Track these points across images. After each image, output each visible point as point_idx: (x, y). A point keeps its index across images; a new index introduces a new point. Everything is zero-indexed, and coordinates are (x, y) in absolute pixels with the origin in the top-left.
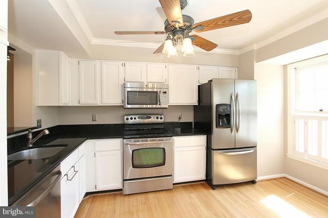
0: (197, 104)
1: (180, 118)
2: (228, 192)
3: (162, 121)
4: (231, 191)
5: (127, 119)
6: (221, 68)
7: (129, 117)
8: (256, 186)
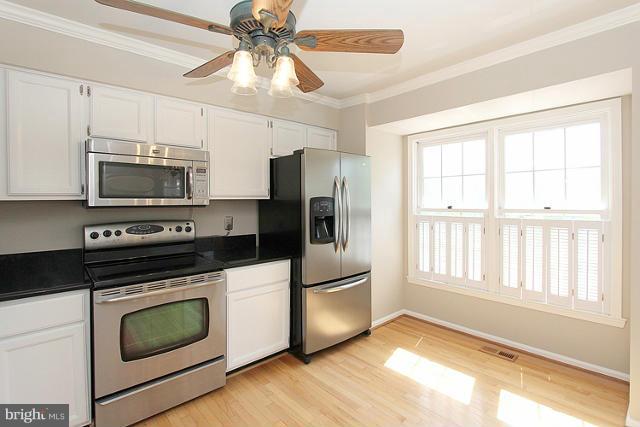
0: (269, 198)
1: (229, 228)
2: (331, 361)
3: (192, 234)
4: (337, 357)
5: (94, 236)
6: (312, 130)
7: (100, 231)
8: (371, 338)
